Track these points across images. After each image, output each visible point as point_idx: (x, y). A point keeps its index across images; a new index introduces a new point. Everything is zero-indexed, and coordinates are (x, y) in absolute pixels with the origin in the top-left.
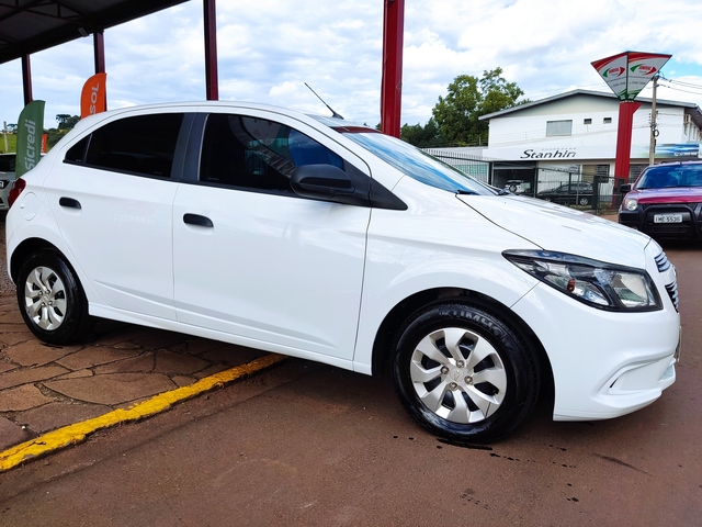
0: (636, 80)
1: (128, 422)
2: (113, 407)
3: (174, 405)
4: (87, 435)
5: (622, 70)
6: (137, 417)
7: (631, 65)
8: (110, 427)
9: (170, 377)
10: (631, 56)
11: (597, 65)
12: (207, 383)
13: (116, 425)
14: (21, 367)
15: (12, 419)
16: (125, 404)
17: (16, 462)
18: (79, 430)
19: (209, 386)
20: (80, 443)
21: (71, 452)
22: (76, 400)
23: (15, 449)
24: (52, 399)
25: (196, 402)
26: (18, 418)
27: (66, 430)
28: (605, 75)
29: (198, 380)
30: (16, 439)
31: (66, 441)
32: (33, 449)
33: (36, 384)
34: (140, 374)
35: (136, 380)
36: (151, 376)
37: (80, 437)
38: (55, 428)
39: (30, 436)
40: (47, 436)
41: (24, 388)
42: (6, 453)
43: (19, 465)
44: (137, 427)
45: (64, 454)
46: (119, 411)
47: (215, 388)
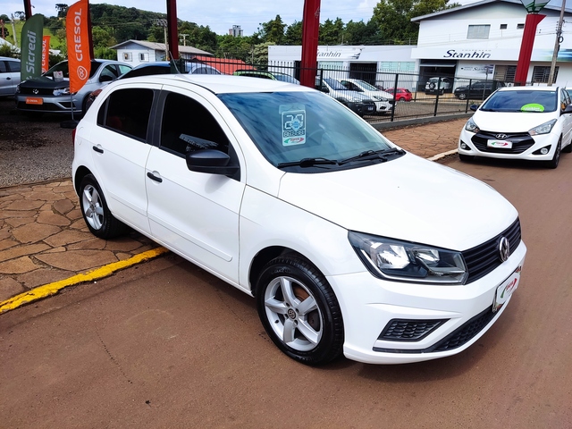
1: (85, 282)
2: (76, 273)
3: (115, 272)
4: (59, 290)
6: (91, 279)
8: (74, 285)
9: (115, 253)
12: (138, 258)
13: (77, 284)
14: (21, 244)
15: (15, 279)
16: (84, 271)
17: (17, 305)
18: (54, 287)
19: (139, 261)
20: (55, 295)
21: (49, 300)
22: (54, 268)
23: (17, 297)
24: (39, 266)
25: (129, 270)
26: (19, 278)
27: (47, 287)
29: (133, 255)
30: (17, 291)
31: (46, 294)
32: (28, 298)
33: (30, 256)
34: (96, 251)
35: (93, 255)
36: (103, 252)
37: (55, 291)
38: (41, 285)
39: (26, 289)
40: (35, 290)
41: (22, 258)
42: (12, 299)
43: (19, 307)
44: (90, 286)
45: (45, 301)
46: (80, 275)
47: (143, 262)
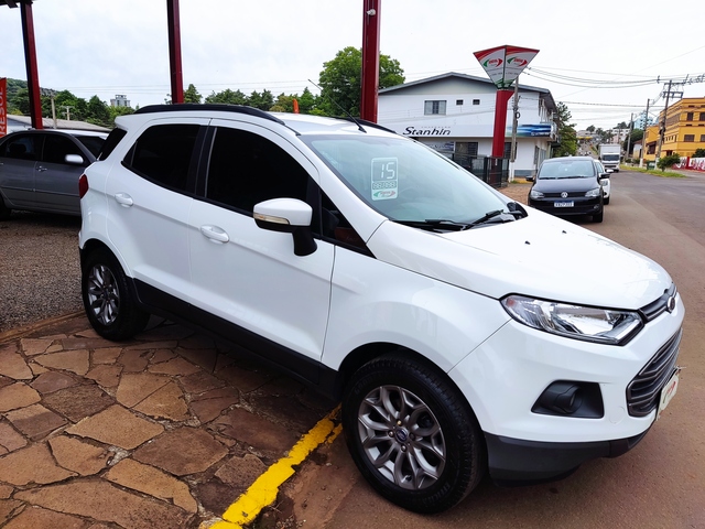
0: (510, 71)
5: (500, 61)
7: (508, 57)
10: (509, 49)
11: (479, 55)
28: (485, 65)
